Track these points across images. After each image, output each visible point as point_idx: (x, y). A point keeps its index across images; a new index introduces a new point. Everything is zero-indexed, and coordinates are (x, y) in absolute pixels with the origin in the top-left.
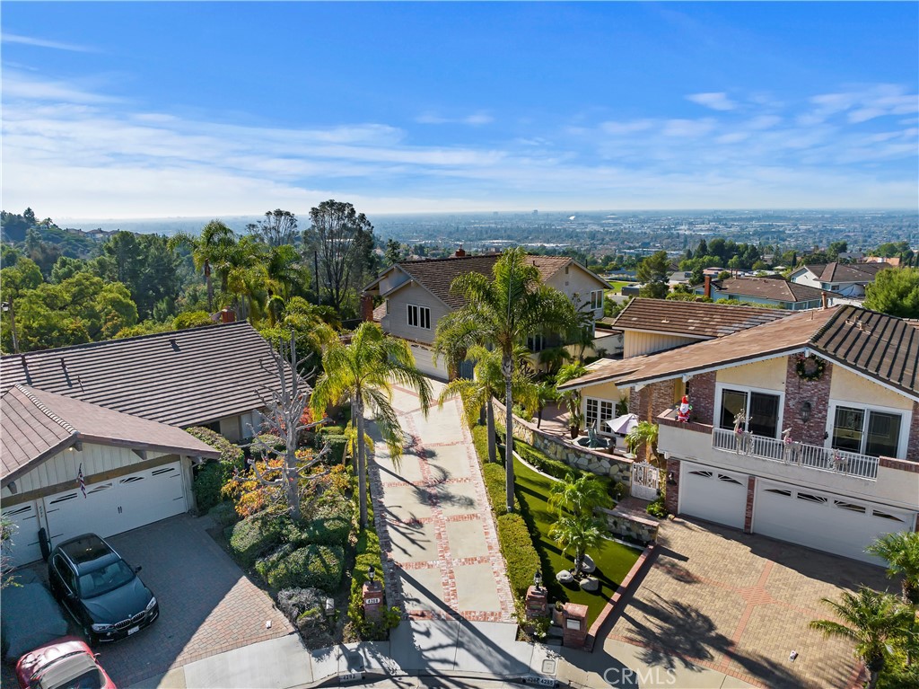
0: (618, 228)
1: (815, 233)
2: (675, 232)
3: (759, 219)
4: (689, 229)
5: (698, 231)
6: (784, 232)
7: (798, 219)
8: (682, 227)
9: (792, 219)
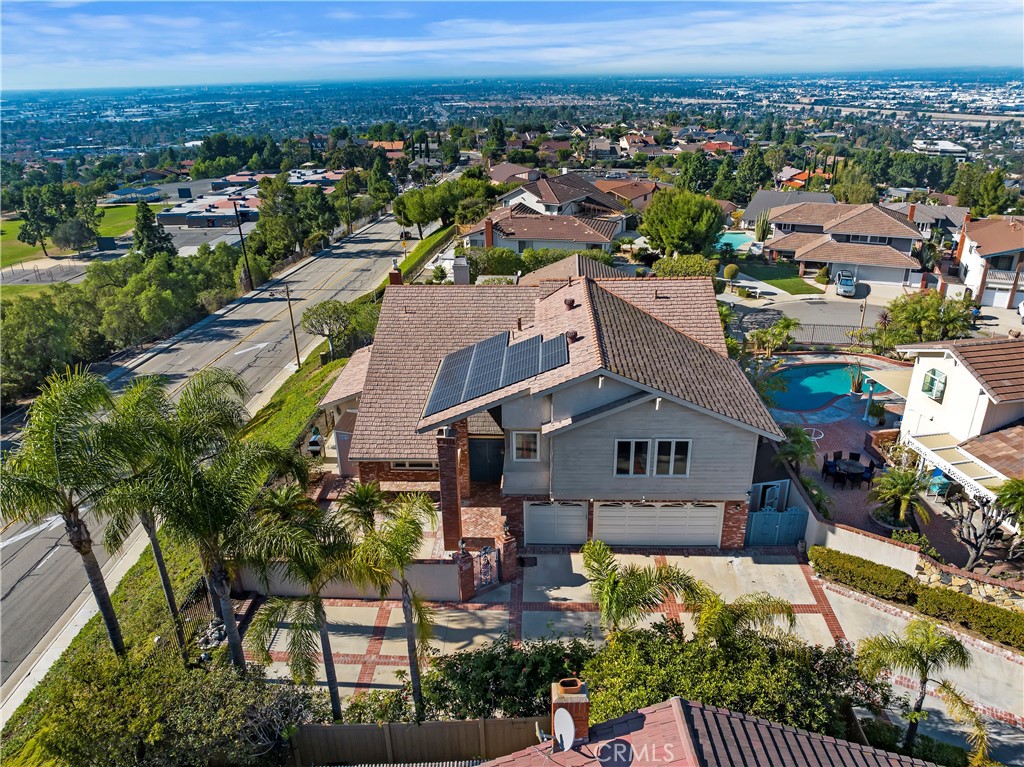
0: (16, 117)
1: (265, 112)
2: (103, 120)
3: (196, 99)
4: (119, 115)
5: (130, 116)
6: (232, 112)
7: (239, 97)
8: (108, 113)
9: (234, 96)
